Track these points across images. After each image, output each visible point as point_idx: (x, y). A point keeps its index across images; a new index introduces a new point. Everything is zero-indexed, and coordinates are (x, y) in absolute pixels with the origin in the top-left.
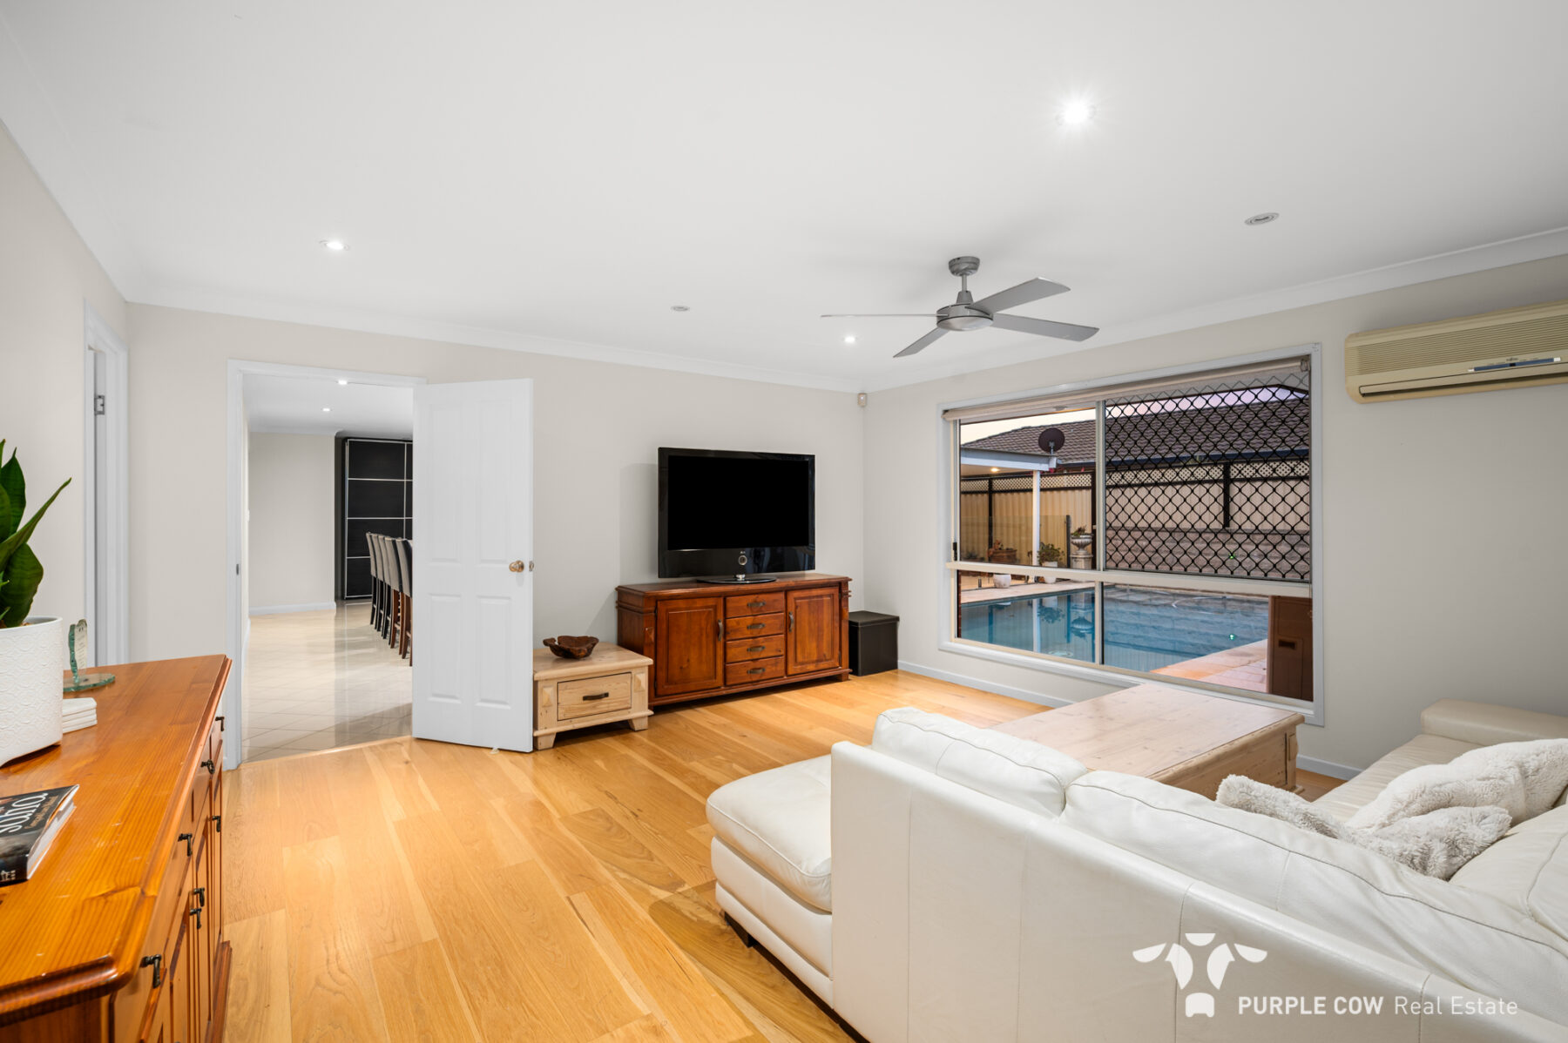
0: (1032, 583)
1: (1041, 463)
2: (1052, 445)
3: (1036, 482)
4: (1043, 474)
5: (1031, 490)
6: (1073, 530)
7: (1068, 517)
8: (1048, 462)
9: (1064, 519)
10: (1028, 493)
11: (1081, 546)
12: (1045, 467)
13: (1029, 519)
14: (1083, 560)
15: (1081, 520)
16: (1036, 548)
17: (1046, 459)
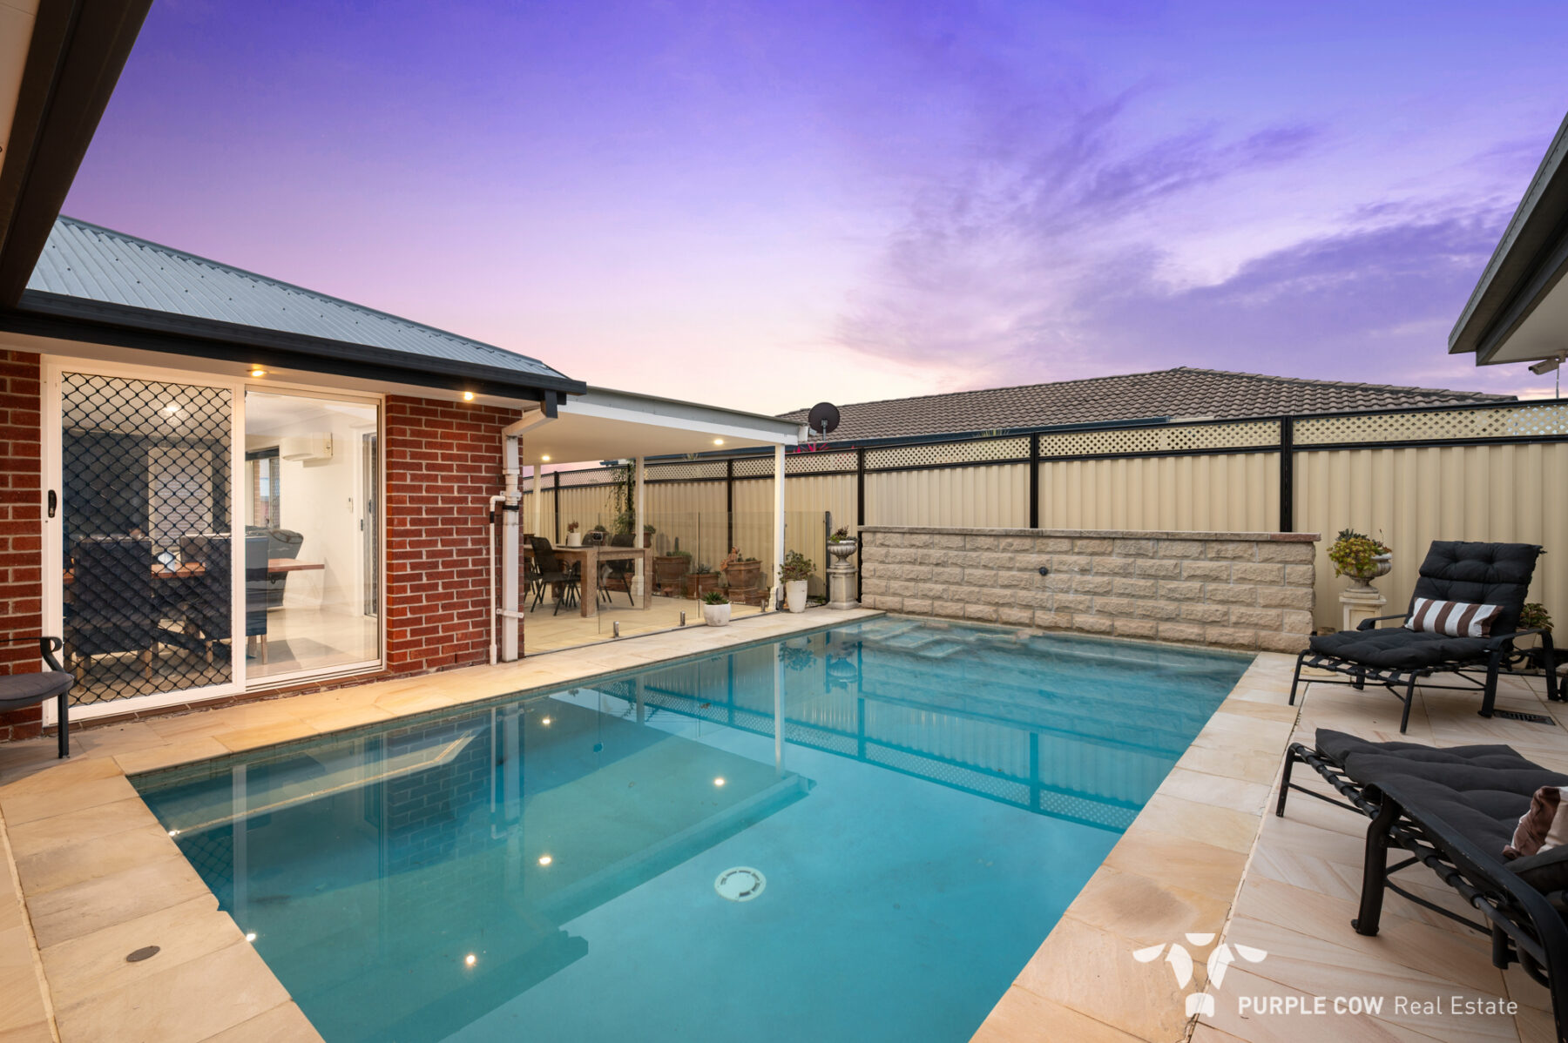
0: (773, 613)
1: (786, 434)
2: (824, 423)
3: (779, 464)
4: (791, 452)
5: (772, 477)
6: (833, 532)
7: (828, 514)
8: (797, 434)
9: (822, 517)
10: (769, 481)
11: (843, 556)
12: (792, 440)
13: (770, 516)
14: (843, 576)
15: (845, 518)
16: (778, 559)
17: (794, 428)
